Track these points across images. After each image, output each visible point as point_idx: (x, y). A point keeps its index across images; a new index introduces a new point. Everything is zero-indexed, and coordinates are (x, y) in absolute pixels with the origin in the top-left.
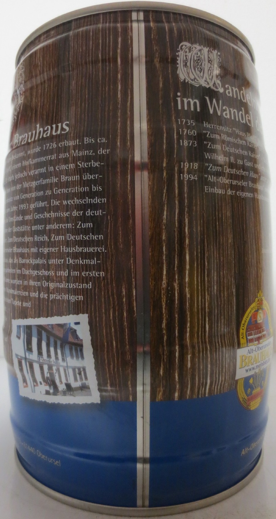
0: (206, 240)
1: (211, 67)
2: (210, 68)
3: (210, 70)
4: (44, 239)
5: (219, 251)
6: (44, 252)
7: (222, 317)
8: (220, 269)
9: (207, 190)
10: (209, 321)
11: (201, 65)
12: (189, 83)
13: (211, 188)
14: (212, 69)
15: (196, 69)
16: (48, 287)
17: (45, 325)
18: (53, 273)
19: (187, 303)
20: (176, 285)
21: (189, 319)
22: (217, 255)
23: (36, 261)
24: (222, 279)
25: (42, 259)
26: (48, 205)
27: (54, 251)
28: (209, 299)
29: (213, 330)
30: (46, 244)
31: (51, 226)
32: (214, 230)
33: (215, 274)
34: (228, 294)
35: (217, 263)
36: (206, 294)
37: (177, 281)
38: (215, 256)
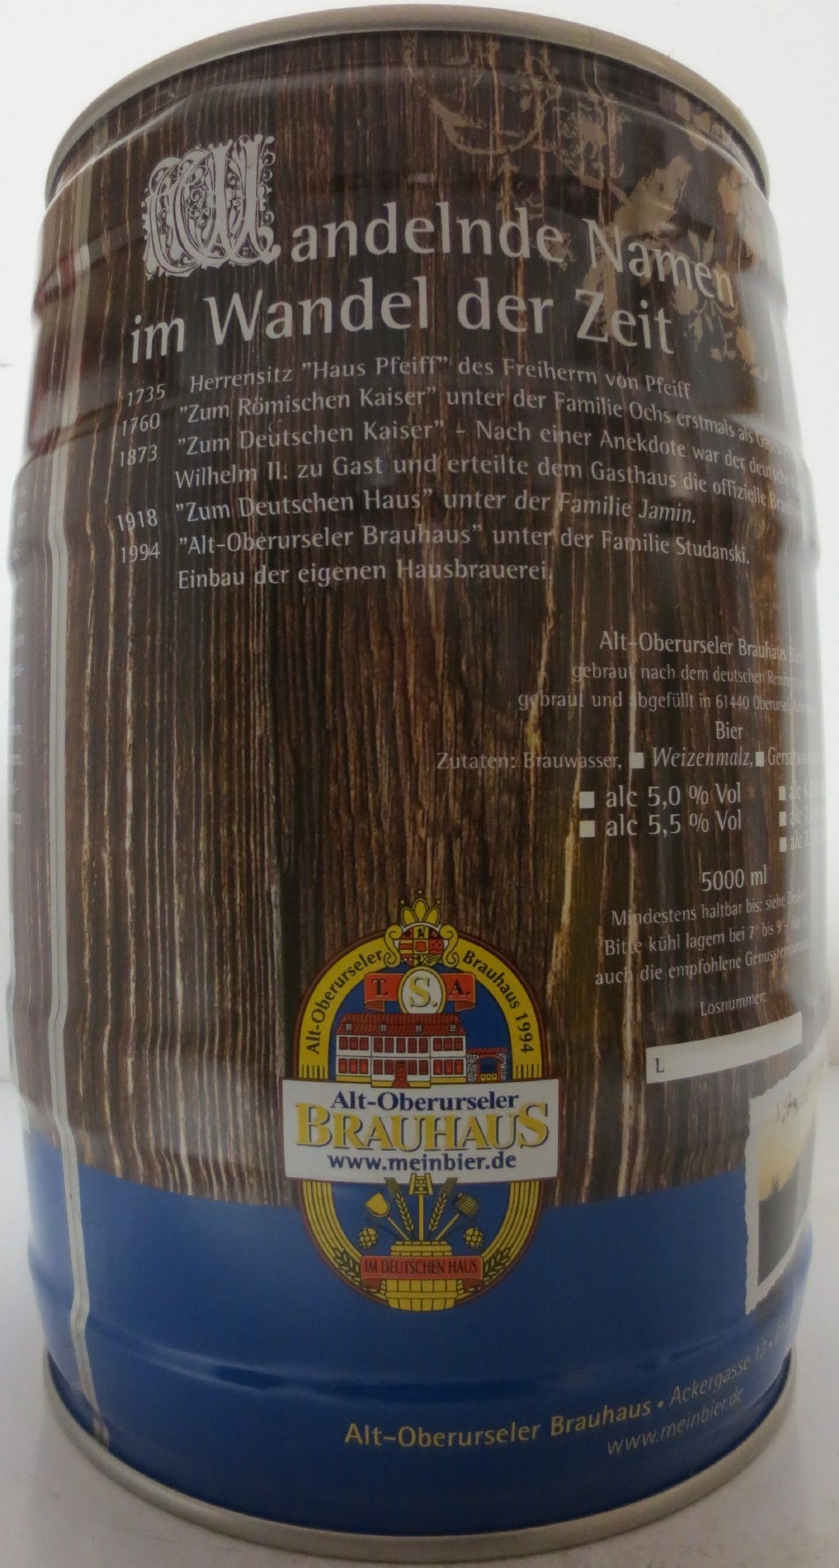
0: (175, 730)
1: (235, 198)
2: (234, 203)
3: (235, 208)
5: (216, 763)
7: (227, 967)
8: (217, 817)
9: (184, 583)
10: (183, 970)
11: (204, 206)
12: (167, 274)
13: (198, 572)
14: (241, 201)
15: (192, 222)
19: (129, 910)
20: (106, 857)
21: (133, 957)
22: (207, 775)
24: (226, 850)
28: (182, 905)
29: (197, 1001)
32: (202, 701)
33: (202, 835)
34: (248, 899)
35: (208, 798)
36: (176, 891)
37: (108, 846)
38: (203, 779)
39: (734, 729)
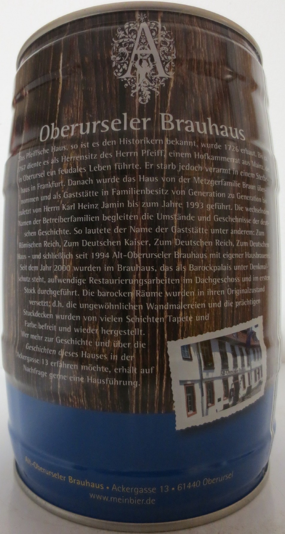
4: (228, 244)
6: (228, 258)
16: (234, 295)
17: (230, 335)
18: (238, 280)
23: (218, 268)
25: (226, 266)
26: (232, 209)
27: (239, 257)
30: (231, 250)
31: (236, 231)
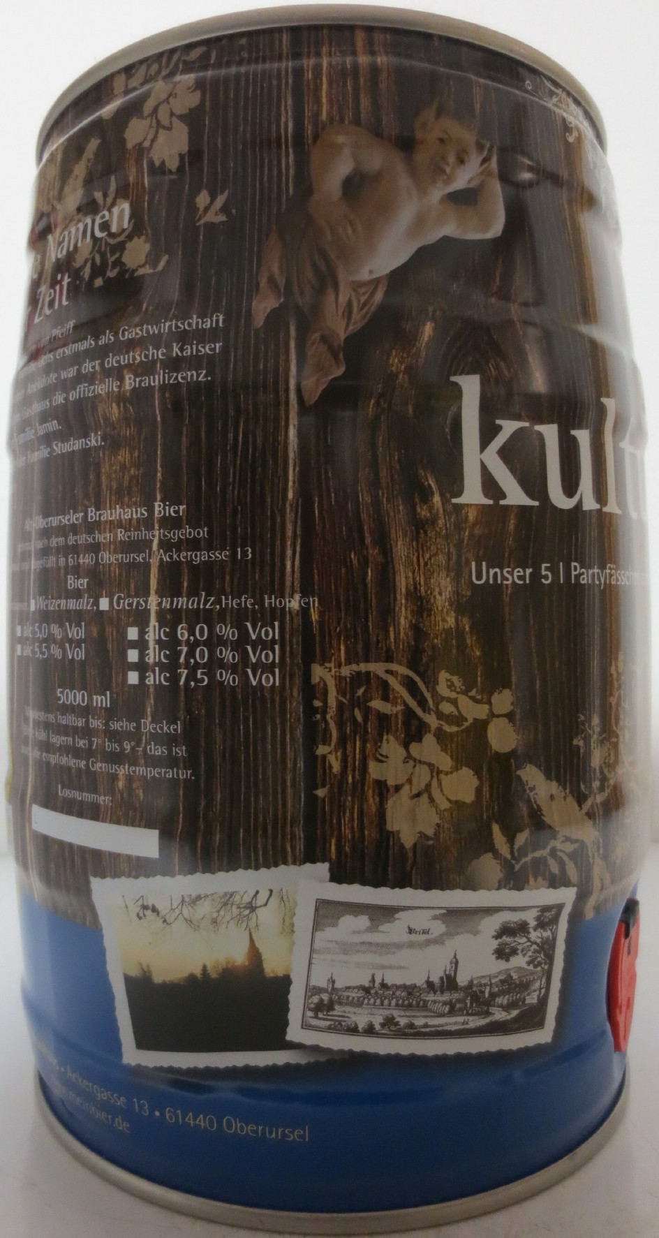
39: (81, 581)
